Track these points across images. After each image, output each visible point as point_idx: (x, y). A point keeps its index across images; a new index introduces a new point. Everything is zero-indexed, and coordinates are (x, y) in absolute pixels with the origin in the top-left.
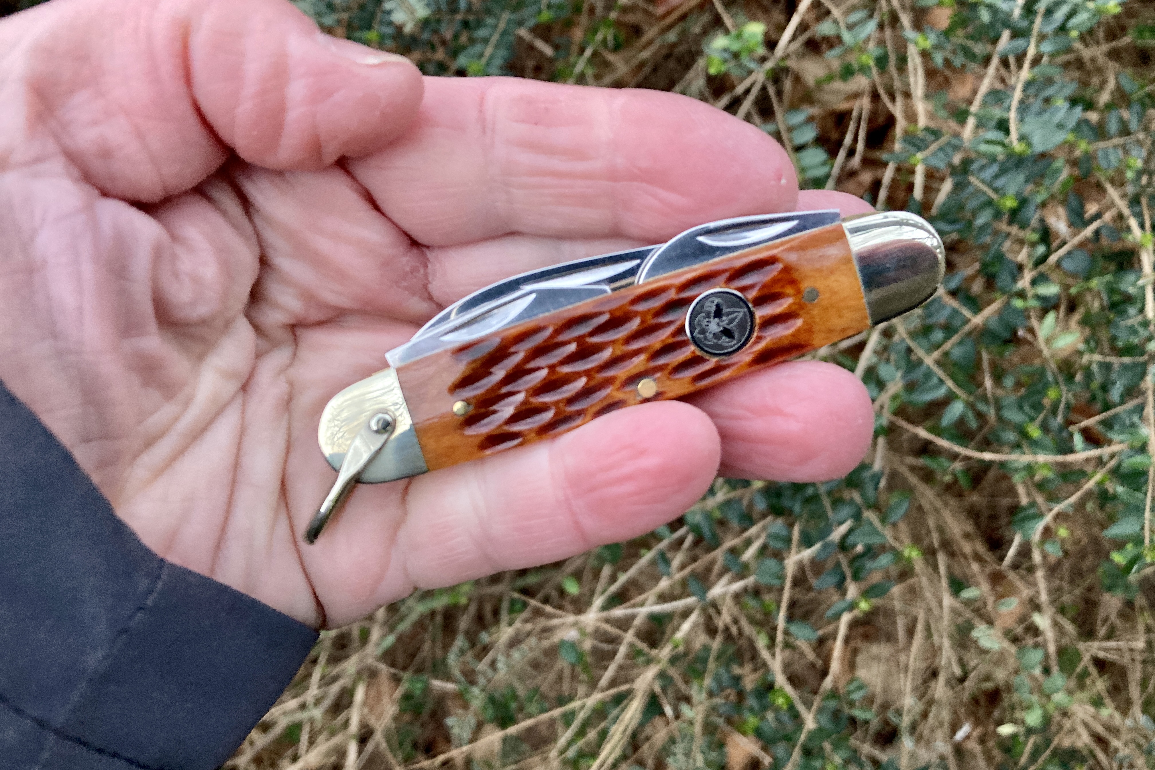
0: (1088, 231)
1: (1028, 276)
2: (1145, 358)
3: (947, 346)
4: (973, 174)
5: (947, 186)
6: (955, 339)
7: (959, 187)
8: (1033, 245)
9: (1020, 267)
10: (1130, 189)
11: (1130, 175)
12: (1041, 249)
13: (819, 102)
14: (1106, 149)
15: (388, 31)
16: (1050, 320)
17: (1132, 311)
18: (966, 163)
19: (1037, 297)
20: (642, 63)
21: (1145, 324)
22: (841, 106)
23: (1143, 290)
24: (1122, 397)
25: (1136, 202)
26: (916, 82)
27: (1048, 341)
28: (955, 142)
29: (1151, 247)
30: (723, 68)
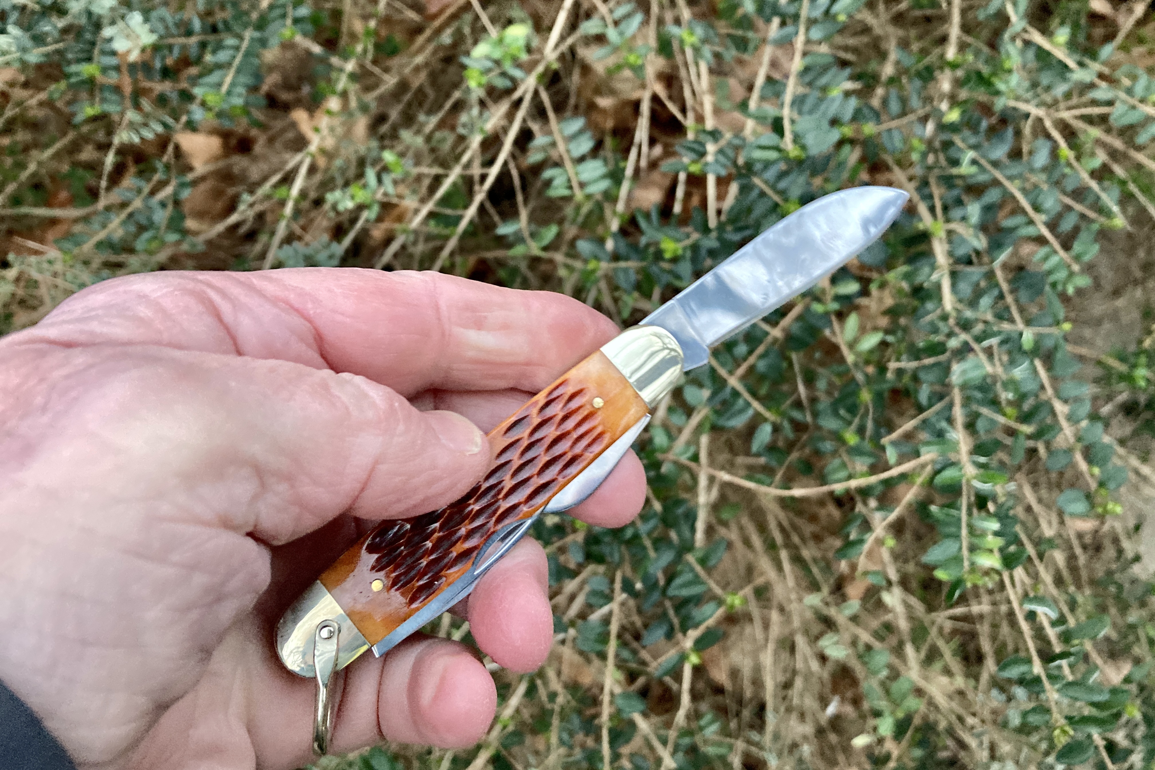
2: (948, 354)
3: (752, 360)
4: (755, 174)
5: (734, 188)
6: (761, 349)
7: (745, 189)
10: (918, 171)
11: (915, 157)
13: (612, 92)
14: (889, 130)
15: (113, 61)
16: (853, 321)
17: (929, 306)
18: (749, 166)
19: (838, 298)
20: (417, 69)
21: (945, 318)
22: (635, 95)
23: (938, 286)
24: (930, 398)
25: (924, 183)
26: (699, 75)
27: (851, 346)
28: (737, 142)
29: (942, 234)
30: (484, 80)
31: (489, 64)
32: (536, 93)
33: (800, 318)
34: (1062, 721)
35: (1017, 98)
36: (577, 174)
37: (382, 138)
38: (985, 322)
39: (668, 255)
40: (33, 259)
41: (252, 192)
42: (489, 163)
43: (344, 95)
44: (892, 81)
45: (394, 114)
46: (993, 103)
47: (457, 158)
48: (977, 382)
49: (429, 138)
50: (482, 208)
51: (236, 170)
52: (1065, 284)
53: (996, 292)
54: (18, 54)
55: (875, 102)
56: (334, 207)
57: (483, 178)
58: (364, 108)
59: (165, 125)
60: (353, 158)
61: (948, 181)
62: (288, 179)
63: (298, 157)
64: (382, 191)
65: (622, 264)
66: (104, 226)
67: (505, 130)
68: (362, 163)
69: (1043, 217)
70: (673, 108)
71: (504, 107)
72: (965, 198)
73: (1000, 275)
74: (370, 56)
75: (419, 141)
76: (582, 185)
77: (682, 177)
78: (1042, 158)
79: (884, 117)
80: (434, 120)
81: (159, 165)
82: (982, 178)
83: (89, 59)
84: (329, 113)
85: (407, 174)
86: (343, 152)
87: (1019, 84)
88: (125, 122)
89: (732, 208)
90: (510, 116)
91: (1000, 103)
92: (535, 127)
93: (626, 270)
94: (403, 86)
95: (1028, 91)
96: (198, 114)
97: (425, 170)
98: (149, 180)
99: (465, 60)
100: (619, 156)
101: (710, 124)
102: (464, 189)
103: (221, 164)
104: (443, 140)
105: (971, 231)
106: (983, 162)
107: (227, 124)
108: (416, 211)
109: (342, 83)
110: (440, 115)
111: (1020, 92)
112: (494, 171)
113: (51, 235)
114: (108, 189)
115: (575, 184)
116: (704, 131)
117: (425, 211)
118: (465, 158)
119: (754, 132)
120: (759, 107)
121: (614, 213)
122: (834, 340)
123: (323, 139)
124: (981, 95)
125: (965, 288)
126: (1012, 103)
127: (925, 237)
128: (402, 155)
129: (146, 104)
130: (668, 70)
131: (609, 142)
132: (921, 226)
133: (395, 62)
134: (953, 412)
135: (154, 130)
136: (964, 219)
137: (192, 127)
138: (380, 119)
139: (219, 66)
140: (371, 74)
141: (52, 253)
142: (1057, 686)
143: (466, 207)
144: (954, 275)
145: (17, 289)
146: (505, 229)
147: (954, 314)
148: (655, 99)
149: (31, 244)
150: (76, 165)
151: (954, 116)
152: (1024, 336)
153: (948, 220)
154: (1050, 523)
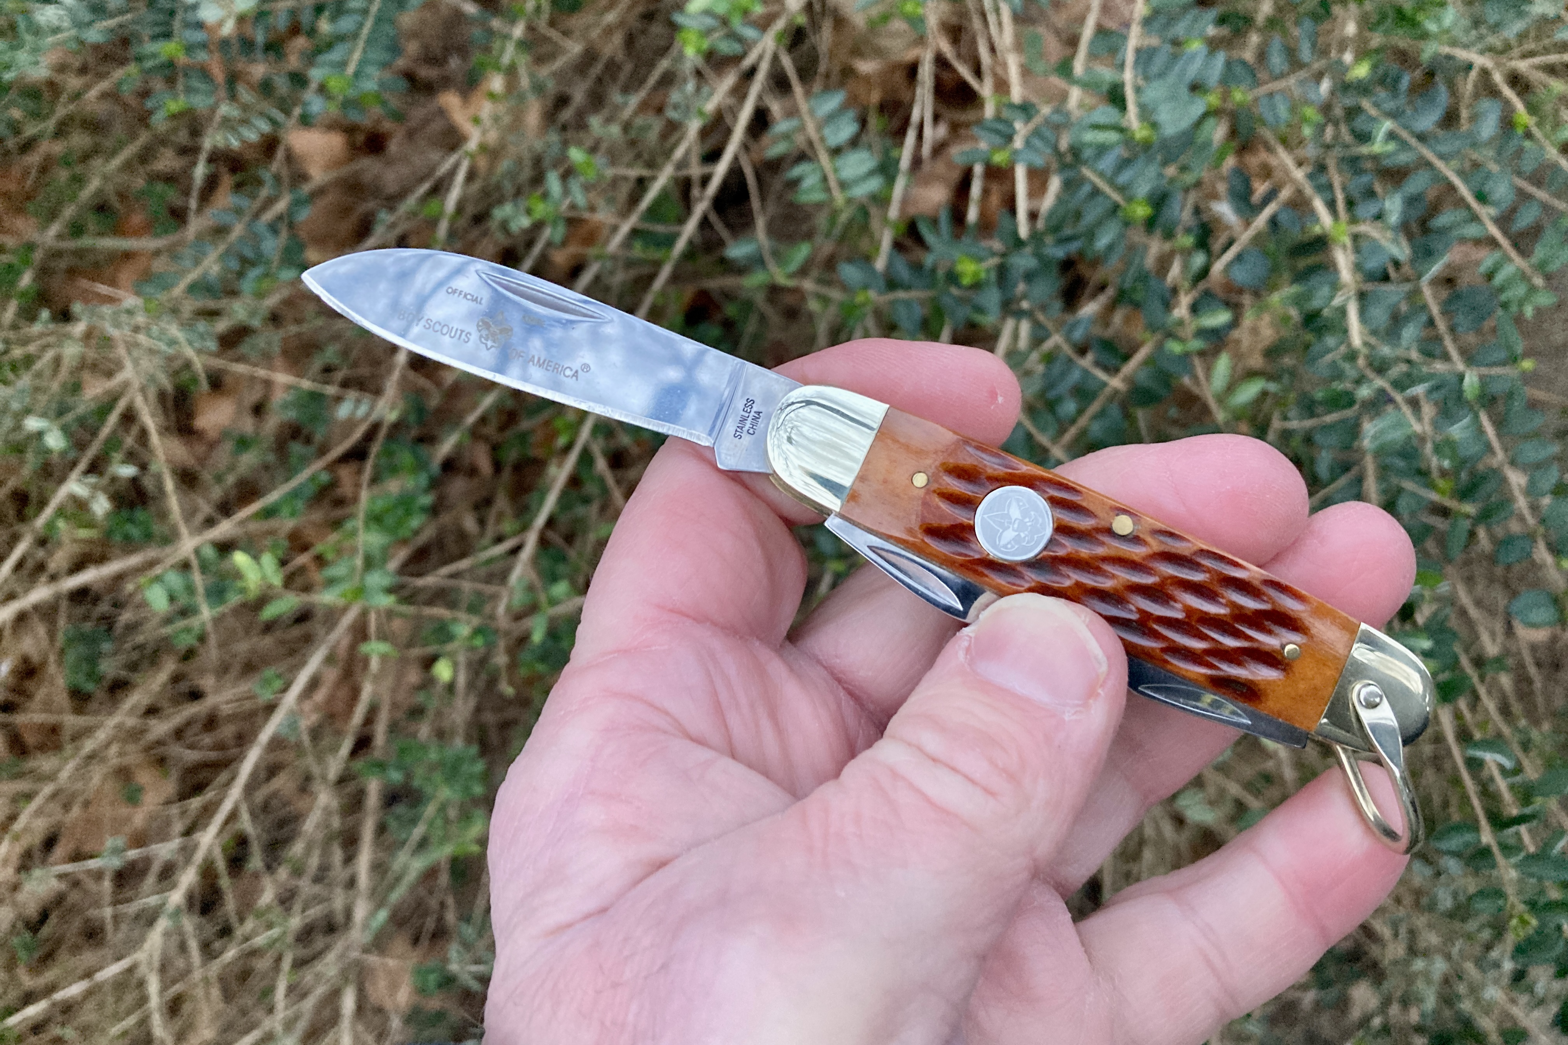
0: (1261, 221)
1: (1185, 300)
2: (1356, 407)
3: (1083, 421)
4: (1085, 163)
5: (1055, 184)
6: (1094, 407)
7: (1069, 185)
8: (1187, 253)
9: (1175, 291)
10: (1311, 151)
11: (1307, 131)
12: (1199, 260)
13: (878, 52)
14: (1271, 95)
15: (199, 36)
16: (1223, 365)
17: (1330, 341)
18: (1076, 151)
19: (1202, 333)
20: (609, 31)
21: (1352, 356)
22: (910, 55)
23: (1342, 312)
24: (1332, 469)
25: (1321, 168)
26: (1000, 24)
27: (1221, 399)
28: (1056, 118)
29: (1347, 241)
30: (705, 45)
31: (709, 21)
32: (775, 59)
33: (1148, 362)
34: (1521, 907)
35: (1454, 43)
36: (836, 170)
37: (564, 128)
38: (1409, 361)
39: (966, 281)
40: (107, 310)
41: (392, 209)
42: (712, 156)
43: (511, 72)
44: (1272, 23)
45: (579, 95)
46: (1419, 52)
47: (668, 154)
48: (1398, 447)
49: (627, 127)
50: (705, 223)
51: (367, 178)
52: (1521, 304)
53: (1424, 318)
54: (73, 32)
55: (1249, 55)
56: (504, 226)
57: (705, 180)
58: (538, 88)
59: (273, 122)
60: (527, 157)
61: (1353, 164)
62: (439, 189)
63: (452, 159)
64: (567, 202)
65: (901, 294)
66: (197, 262)
67: (734, 112)
68: (538, 162)
69: (1492, 211)
70: (964, 72)
71: (730, 80)
72: (1378, 188)
73: (1427, 293)
74: (545, 16)
75: (615, 130)
76: (843, 185)
77: (978, 169)
78: (1489, 127)
79: (1262, 75)
80: (634, 100)
81: (266, 176)
82: (1404, 158)
83: (167, 35)
84: (492, 96)
85: (600, 177)
86: (512, 150)
87: (1455, 23)
88: (217, 118)
89: (1052, 213)
90: (739, 92)
91: (1429, 50)
92: (776, 107)
93: (907, 303)
94: (590, 57)
95: (1467, 31)
96: (316, 105)
97: (622, 171)
98: (253, 197)
99: (679, 18)
100: (889, 142)
101: (1017, 94)
102: (676, 195)
103: (345, 171)
104: (646, 128)
105: (1389, 234)
106: (1405, 134)
107: (355, 117)
108: (615, 229)
109: (509, 54)
110: (642, 94)
111: (1458, 33)
112: (721, 169)
113: (126, 275)
114: (200, 210)
115: (833, 183)
116: (1011, 106)
117: (625, 228)
118: (679, 153)
119: (1081, 105)
120: (1088, 69)
121: (885, 220)
122: (1195, 390)
123: (484, 133)
124: (1401, 40)
125: (1380, 315)
126: (1446, 50)
127: (1321, 243)
128: (593, 150)
129: (245, 95)
130: (954, 20)
131: (874, 122)
132: (1317, 230)
133: (576, 22)
134: (1365, 487)
135: (257, 129)
136: (1379, 217)
137: (306, 121)
138: (562, 101)
139: (340, 38)
140: (546, 39)
141: (131, 301)
142: (1513, 860)
143: (682, 220)
144: (1362, 296)
145: (87, 350)
146: (737, 251)
147: (1365, 351)
148: (941, 62)
149: (103, 289)
150: (155, 177)
151: (1362, 71)
152: (1467, 380)
153: (1354, 220)
154: (1493, 635)
